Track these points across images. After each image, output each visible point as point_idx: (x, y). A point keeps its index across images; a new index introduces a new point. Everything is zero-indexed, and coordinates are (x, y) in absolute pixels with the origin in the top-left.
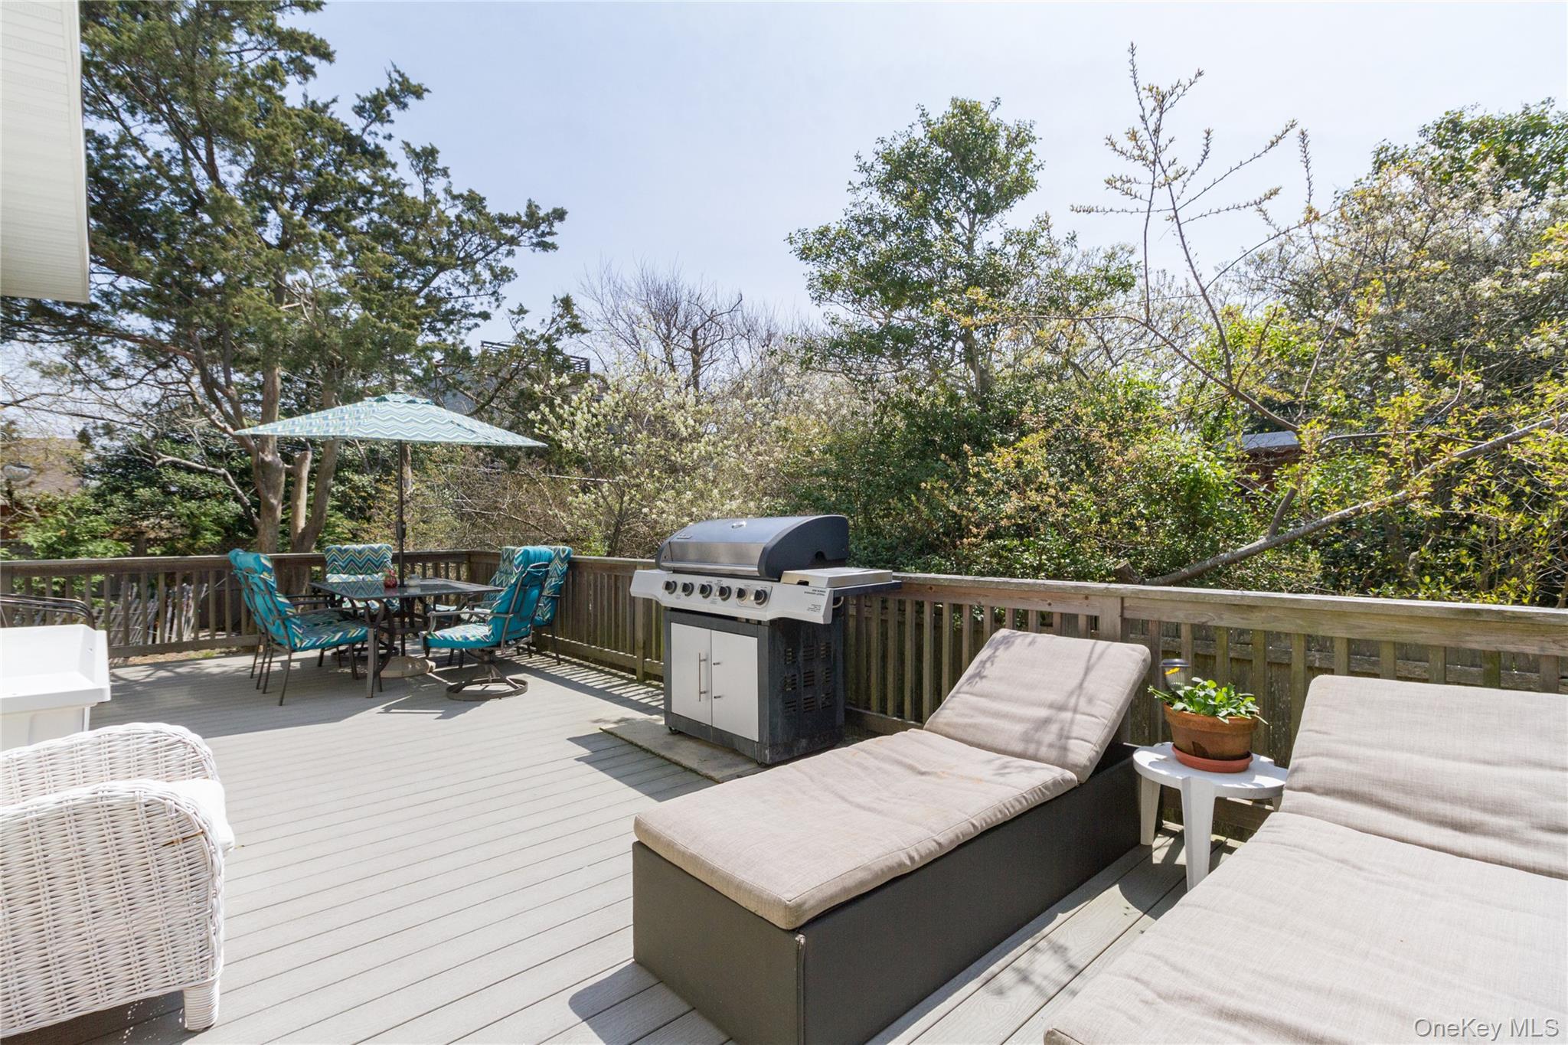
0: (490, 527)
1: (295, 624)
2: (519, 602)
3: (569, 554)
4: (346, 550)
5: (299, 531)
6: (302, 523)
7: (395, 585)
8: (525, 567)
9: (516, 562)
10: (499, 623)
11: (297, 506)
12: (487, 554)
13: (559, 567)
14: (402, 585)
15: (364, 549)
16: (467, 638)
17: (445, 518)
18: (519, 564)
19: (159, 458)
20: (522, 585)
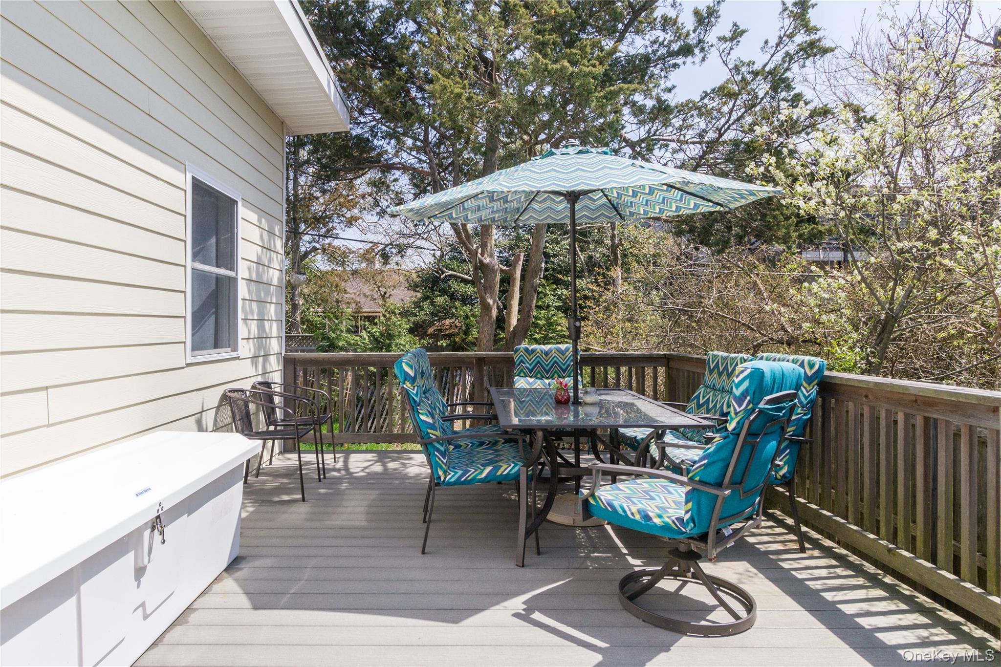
0: (694, 324)
1: (438, 450)
2: (742, 467)
3: (820, 370)
4: (533, 351)
5: (512, 329)
6: (514, 322)
7: (567, 402)
8: (755, 401)
9: (737, 392)
10: (704, 501)
11: (511, 305)
12: (689, 360)
13: (808, 392)
14: (577, 402)
15: (551, 350)
16: (647, 518)
17: (651, 317)
18: (744, 394)
19: (443, 273)
20: (749, 434)
